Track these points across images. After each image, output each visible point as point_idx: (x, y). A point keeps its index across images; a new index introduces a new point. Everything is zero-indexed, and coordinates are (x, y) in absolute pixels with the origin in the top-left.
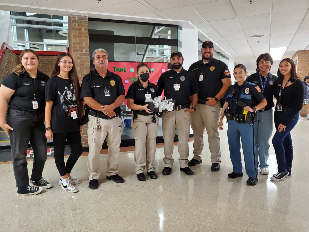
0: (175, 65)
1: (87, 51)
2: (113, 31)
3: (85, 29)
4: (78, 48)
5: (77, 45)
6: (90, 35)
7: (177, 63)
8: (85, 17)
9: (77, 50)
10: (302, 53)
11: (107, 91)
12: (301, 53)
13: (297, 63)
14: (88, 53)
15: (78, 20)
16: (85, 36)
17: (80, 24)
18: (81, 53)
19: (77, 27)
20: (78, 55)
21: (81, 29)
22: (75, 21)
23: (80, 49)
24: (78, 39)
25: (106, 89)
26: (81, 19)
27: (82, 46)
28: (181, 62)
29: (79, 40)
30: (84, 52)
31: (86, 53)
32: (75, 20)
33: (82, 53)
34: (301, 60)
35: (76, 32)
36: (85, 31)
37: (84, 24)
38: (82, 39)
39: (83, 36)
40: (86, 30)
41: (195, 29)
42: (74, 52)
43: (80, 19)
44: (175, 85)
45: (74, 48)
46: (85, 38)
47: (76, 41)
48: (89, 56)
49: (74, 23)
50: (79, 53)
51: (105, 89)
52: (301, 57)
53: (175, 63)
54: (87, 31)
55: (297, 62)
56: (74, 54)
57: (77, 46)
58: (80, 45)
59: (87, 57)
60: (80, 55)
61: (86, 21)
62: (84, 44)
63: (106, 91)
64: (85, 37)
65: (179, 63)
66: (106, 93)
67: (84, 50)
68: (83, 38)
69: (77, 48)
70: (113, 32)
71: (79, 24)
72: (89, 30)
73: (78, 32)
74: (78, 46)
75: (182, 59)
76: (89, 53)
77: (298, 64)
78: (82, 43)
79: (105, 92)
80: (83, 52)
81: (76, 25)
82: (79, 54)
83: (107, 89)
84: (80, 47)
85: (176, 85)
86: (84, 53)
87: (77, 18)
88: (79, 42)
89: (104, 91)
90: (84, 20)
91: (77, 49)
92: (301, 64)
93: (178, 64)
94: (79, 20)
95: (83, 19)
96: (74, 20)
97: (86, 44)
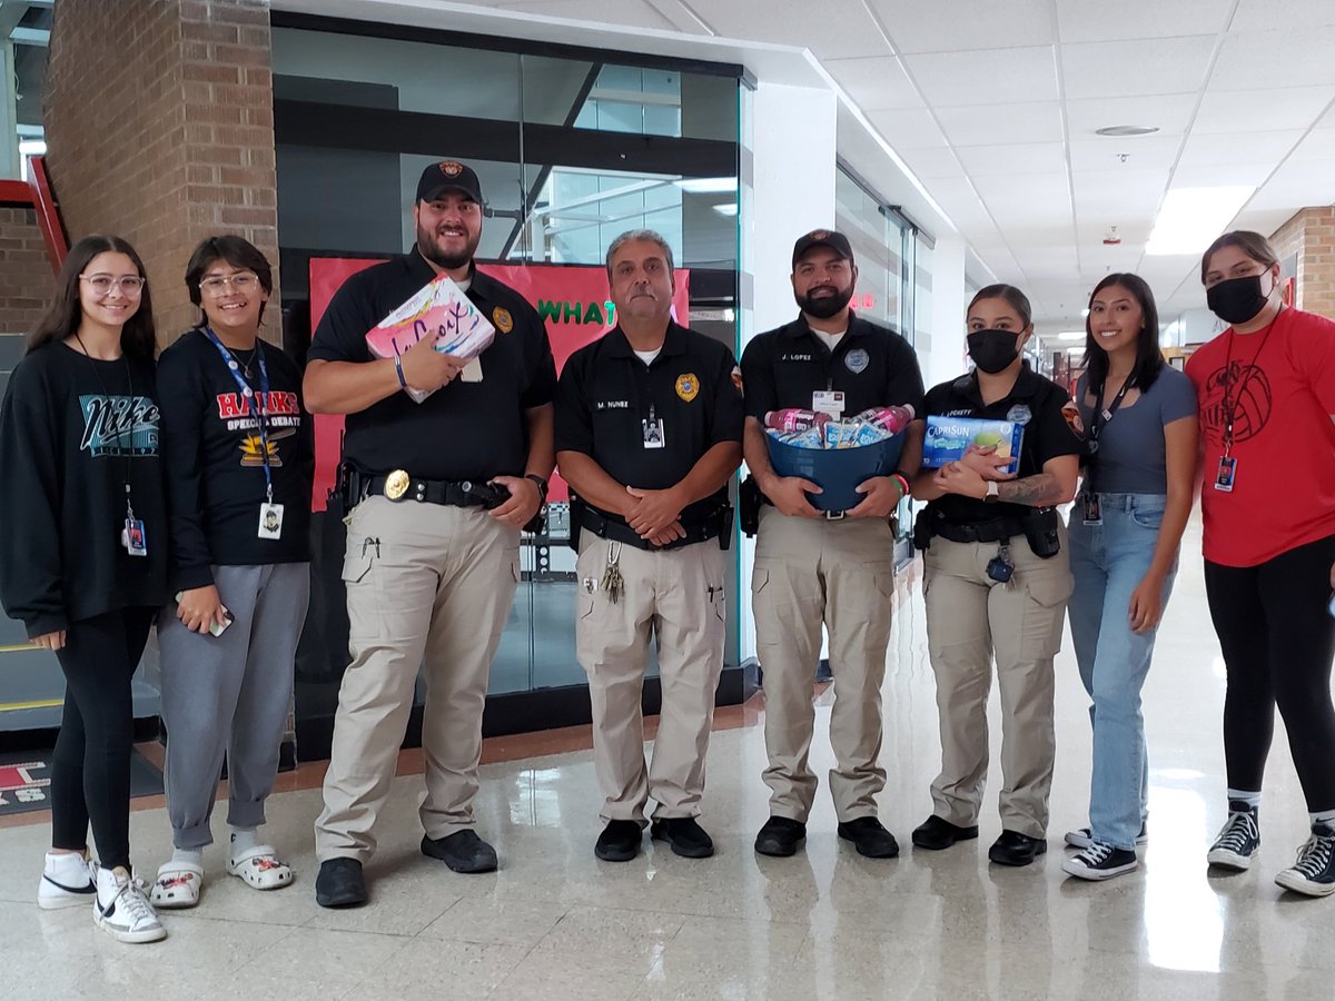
0: (814, 297)
1: (263, 196)
2: (397, 88)
3: (255, 77)
4: (216, 181)
5: (208, 165)
6: (279, 106)
7: (821, 287)
8: (254, 9)
9: (211, 194)
10: (1323, 222)
11: (657, 426)
12: (1318, 219)
13: (1300, 276)
14: (268, 208)
15: (219, 23)
16: (251, 112)
17: (229, 45)
18: (228, 206)
19: (210, 61)
20: (212, 219)
21: (231, 76)
22: (202, 26)
23: (226, 186)
24: (213, 126)
25: (652, 415)
26: (232, 20)
27: (235, 167)
28: (844, 281)
29: (222, 134)
30: (247, 204)
31: (260, 208)
32: (198, 21)
33: (239, 207)
34: (1318, 259)
35: (205, 92)
36: (255, 87)
37: (251, 48)
38: (237, 127)
39: (245, 114)
40: (259, 83)
41: (822, 84)
42: (193, 204)
43: (226, 20)
44: (822, 396)
45: (190, 180)
46: (255, 127)
47: (207, 138)
48: (274, 228)
49: (193, 41)
50: (217, 208)
51: (648, 419)
52: (1317, 244)
53: (813, 286)
54: (267, 83)
55: (1301, 266)
56: (192, 215)
57: (210, 169)
58: (227, 166)
59: (266, 231)
60: (226, 219)
61: (261, 33)
62: (246, 161)
63: (653, 425)
64: (255, 118)
65: (834, 289)
66: (652, 436)
67: (248, 193)
68: (244, 124)
69: (208, 177)
70: (392, 92)
71: (219, 44)
72: (273, 75)
73: (217, 90)
74: (215, 169)
75: (852, 266)
76: (275, 209)
77: (1306, 278)
78: (238, 152)
79: (645, 427)
80: (242, 202)
81: (203, 50)
82: (217, 214)
83: (656, 418)
84: (226, 175)
85: (825, 393)
86: (247, 207)
87: (209, 13)
88: (223, 146)
89: (642, 426)
90: (251, 26)
91: (208, 185)
92: (1321, 278)
93: (831, 295)
94: (224, 23)
95: (245, 18)
96: (192, 21)
97: (258, 157)
